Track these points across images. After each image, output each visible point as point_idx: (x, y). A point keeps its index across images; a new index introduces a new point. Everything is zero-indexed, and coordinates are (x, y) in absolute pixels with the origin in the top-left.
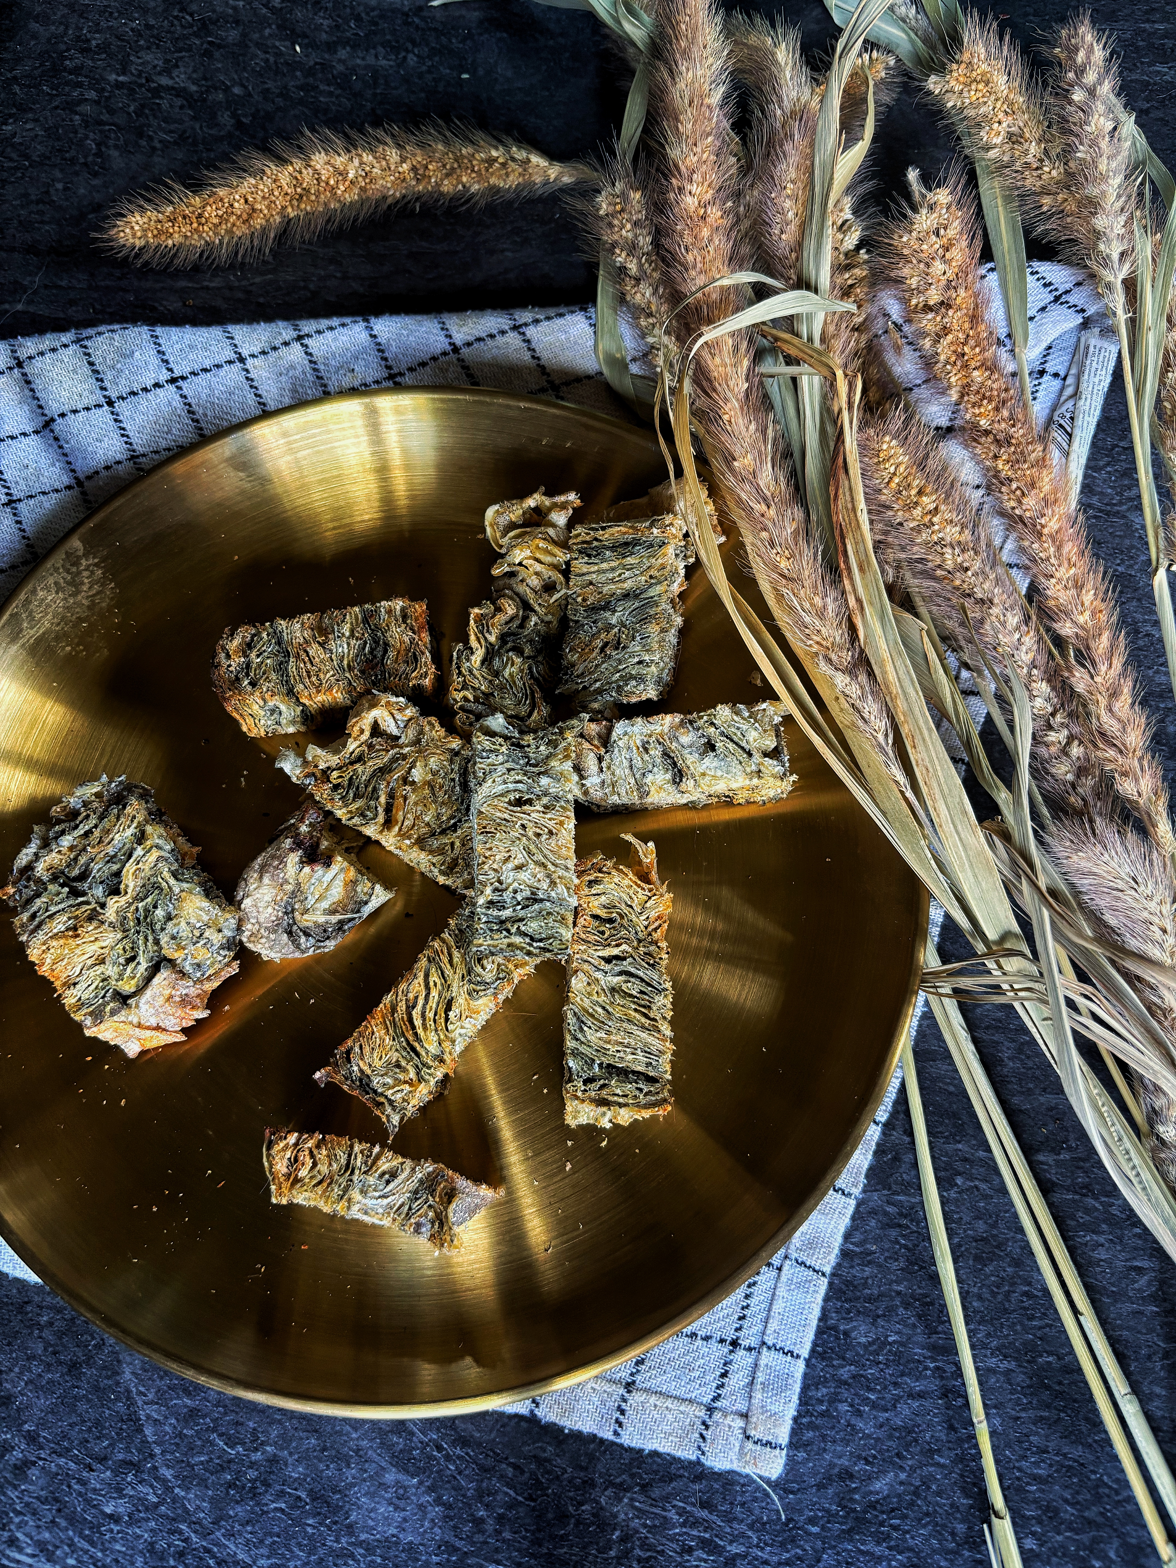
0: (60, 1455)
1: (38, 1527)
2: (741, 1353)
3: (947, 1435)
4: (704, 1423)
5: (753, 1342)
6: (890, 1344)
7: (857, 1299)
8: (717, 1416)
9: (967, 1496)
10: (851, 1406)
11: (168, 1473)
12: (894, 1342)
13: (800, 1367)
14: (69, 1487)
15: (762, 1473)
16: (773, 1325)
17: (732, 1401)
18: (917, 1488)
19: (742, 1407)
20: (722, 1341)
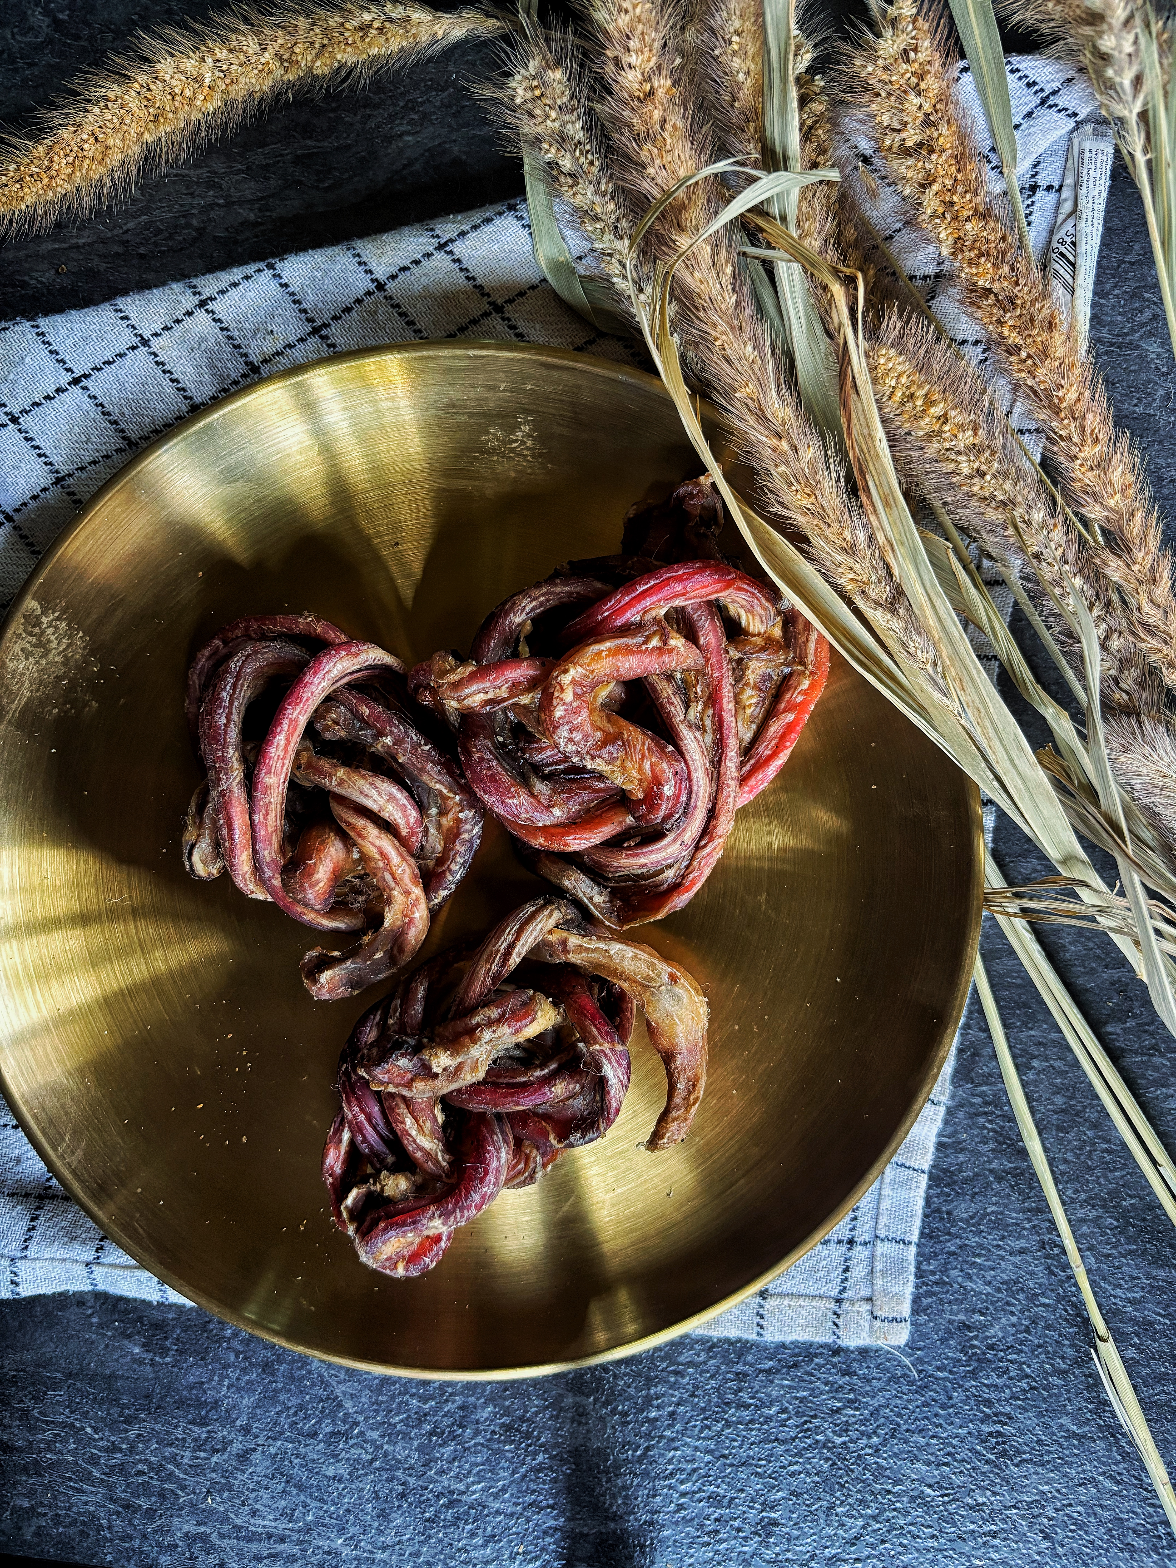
0: (275, 1439)
1: (273, 1497)
2: (859, 1248)
3: (1048, 1280)
4: (835, 1313)
5: (867, 1237)
6: (988, 1214)
7: (955, 1182)
8: (846, 1305)
9: (1072, 1326)
10: (961, 1271)
11: (375, 1435)
12: (993, 1212)
13: (913, 1250)
14: (291, 1462)
15: (892, 1343)
16: (883, 1220)
17: (857, 1289)
18: (1027, 1327)
19: (866, 1293)
20: (839, 1242)
